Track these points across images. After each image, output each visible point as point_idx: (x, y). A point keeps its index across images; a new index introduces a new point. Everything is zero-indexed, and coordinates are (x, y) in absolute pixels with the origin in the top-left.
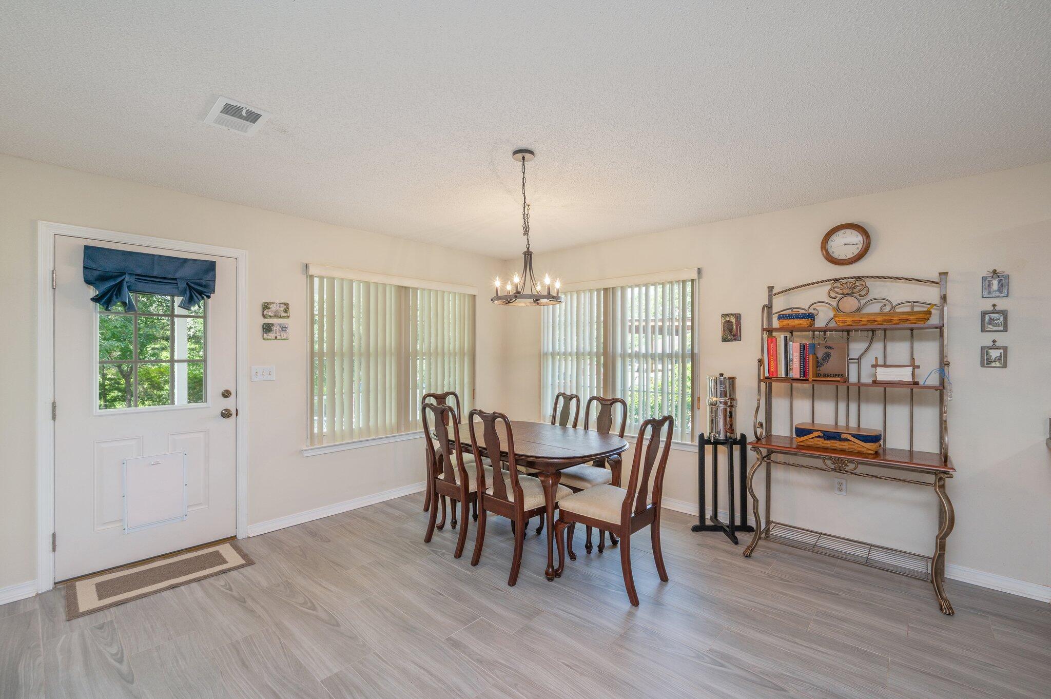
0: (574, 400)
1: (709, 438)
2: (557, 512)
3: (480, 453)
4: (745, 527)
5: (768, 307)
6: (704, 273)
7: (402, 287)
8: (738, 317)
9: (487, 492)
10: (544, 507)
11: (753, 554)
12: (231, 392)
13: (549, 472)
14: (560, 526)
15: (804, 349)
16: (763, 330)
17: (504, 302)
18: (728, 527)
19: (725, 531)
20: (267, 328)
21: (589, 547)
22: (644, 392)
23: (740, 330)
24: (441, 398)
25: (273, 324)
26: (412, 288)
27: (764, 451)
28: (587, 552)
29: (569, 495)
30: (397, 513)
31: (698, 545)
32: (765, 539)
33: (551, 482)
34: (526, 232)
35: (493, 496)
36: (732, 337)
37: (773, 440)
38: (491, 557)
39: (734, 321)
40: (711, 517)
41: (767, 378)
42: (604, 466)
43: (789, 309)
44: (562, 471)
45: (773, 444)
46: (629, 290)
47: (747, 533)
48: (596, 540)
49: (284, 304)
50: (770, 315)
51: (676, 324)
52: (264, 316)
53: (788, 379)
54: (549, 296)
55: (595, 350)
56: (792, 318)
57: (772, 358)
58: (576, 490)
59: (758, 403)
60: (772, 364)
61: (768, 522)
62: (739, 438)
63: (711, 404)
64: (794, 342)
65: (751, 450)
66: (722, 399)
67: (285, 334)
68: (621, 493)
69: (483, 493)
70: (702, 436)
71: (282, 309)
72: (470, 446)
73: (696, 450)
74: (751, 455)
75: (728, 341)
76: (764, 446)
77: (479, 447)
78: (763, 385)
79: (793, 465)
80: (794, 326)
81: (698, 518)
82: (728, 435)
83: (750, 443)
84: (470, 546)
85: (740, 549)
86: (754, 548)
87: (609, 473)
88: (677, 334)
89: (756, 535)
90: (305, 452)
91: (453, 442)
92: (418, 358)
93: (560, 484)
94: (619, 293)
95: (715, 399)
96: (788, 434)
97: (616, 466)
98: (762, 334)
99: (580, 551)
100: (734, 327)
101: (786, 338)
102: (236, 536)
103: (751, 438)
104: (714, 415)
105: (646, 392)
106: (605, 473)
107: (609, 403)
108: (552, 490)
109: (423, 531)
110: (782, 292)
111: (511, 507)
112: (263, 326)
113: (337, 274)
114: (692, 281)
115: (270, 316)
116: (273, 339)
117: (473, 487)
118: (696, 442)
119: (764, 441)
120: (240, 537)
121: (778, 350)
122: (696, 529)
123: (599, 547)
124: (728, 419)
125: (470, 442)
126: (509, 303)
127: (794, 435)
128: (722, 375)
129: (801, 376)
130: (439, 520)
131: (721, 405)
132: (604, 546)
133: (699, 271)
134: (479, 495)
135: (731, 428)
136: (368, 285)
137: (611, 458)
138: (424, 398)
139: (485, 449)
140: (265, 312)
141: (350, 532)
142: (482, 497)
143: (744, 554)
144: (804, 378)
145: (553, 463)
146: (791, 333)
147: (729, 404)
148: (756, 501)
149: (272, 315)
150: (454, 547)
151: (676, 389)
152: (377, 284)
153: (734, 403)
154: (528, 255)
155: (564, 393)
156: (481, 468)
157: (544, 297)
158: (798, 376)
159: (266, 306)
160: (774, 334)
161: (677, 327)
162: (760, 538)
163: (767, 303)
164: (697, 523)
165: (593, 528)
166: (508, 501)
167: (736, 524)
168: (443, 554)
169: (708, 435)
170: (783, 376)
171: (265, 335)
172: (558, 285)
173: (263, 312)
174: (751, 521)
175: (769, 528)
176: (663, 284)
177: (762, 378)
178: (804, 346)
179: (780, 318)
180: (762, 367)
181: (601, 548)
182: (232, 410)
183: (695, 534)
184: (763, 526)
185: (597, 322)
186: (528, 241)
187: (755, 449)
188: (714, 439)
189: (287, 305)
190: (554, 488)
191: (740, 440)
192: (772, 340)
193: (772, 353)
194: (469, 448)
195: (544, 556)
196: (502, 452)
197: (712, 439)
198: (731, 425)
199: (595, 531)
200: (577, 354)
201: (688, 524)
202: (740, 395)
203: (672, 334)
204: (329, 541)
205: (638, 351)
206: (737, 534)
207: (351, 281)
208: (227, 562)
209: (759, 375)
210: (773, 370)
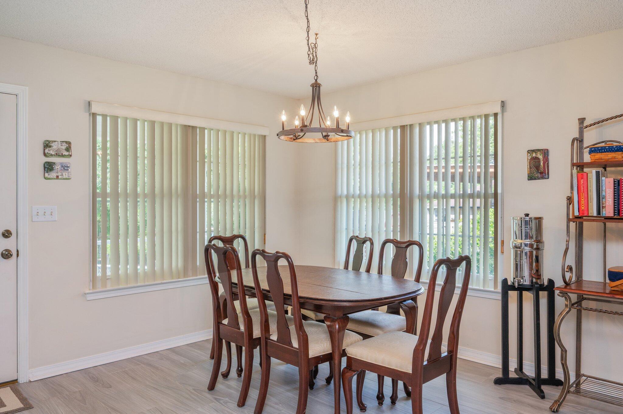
0: (368, 243)
1: (513, 283)
2: (344, 360)
3: (264, 296)
4: (552, 381)
5: (580, 140)
6: (508, 106)
7: (189, 126)
8: (545, 153)
9: (271, 338)
10: (331, 353)
11: (561, 410)
12: (12, 232)
13: (336, 317)
14: (348, 374)
15: (619, 185)
16: (573, 165)
17: (291, 138)
18: (534, 380)
19: (530, 384)
20: (49, 167)
21: (380, 398)
22: (443, 235)
23: (548, 167)
24: (228, 241)
25: (54, 163)
26: (200, 128)
27: (574, 298)
28: (379, 403)
29: (358, 341)
30: (182, 360)
31: (500, 398)
32: (573, 393)
33: (337, 326)
34: (313, 61)
35: (277, 342)
36: (539, 175)
37: (584, 285)
38: (276, 406)
39: (541, 157)
40: (516, 371)
41: (577, 217)
42: (398, 313)
43: (603, 142)
44: (350, 316)
45: (584, 289)
46: (428, 127)
47: (555, 387)
48: (388, 391)
49: (66, 142)
50: (581, 149)
51: (478, 170)
52: (45, 155)
53: (600, 218)
54: (338, 130)
55: (392, 192)
56: (605, 152)
57: (583, 196)
58: (366, 337)
59: (567, 245)
60: (583, 202)
61: (578, 375)
62: (546, 283)
63: (516, 247)
64: (607, 177)
65: (558, 295)
66: (528, 242)
67: (67, 173)
68: (413, 340)
69: (267, 338)
70: (505, 281)
71: (64, 147)
72: (254, 289)
73: (499, 297)
74: (560, 302)
75: (535, 179)
76: (573, 291)
77: (263, 290)
78: (573, 225)
79: (606, 312)
80: (607, 161)
81: (501, 370)
82: (534, 280)
83: (558, 288)
84: (254, 394)
85: (547, 404)
86: (561, 403)
87: (404, 320)
88: (479, 182)
89: (563, 389)
90: (87, 295)
91: (236, 284)
92: (206, 200)
93: (347, 329)
94: (417, 130)
95: (519, 241)
96: (602, 280)
97: (411, 312)
98: (572, 170)
99: (371, 402)
100: (542, 164)
101: (598, 173)
102: (17, 380)
103: (559, 283)
104: (518, 258)
105: (446, 235)
106: (400, 319)
107: (404, 245)
108: (338, 335)
109: (207, 379)
110: (594, 124)
111: (295, 353)
112: (44, 165)
113: (121, 112)
114: (496, 115)
115: (52, 155)
116: (55, 179)
117: (257, 333)
118: (499, 289)
119: (573, 286)
120: (21, 381)
121: (589, 187)
122: (498, 382)
123: (391, 398)
124: (534, 264)
125: (253, 285)
126: (296, 139)
127: (608, 281)
128: (527, 215)
129: (615, 215)
130: (223, 368)
131: (526, 248)
132: (397, 397)
133: (503, 104)
134: (263, 342)
135: (538, 274)
136: (152, 124)
137: (405, 303)
138: (210, 241)
139: (268, 291)
140: (46, 151)
141: (133, 378)
142: (266, 343)
143: (551, 408)
144: (619, 217)
145: (340, 306)
146: (605, 168)
147: (535, 247)
148: (564, 351)
149: (53, 153)
150: (237, 395)
151: (477, 233)
152: (162, 124)
153: (540, 246)
154: (316, 86)
155: (357, 237)
156: (265, 312)
157: (332, 130)
158: (611, 214)
159: (47, 145)
160: (585, 170)
161: (479, 174)
162: (568, 392)
163: (577, 135)
164: (500, 375)
165: (385, 377)
166: (292, 347)
167: (542, 377)
168: (226, 403)
169: (512, 281)
170: (595, 214)
171: (46, 175)
172: (348, 119)
173: (44, 150)
174: (559, 375)
175: (579, 381)
176: (464, 119)
177: (571, 217)
178: (619, 181)
179: (591, 152)
180: (571, 206)
181: (394, 399)
182: (12, 251)
183: (498, 387)
184: (573, 379)
185: (393, 162)
186: (316, 73)
187: (564, 294)
188: (519, 285)
189: (69, 143)
190: (341, 333)
191: (547, 286)
192: (582, 177)
193: (582, 190)
194: (253, 291)
195: (332, 407)
196: (285, 295)
197: (516, 285)
198: (537, 271)
199: (388, 381)
200: (373, 196)
201: (491, 377)
202: (547, 237)
203: (473, 182)
204: (111, 387)
205: (437, 192)
206: (543, 387)
207: (135, 121)
208: (5, 406)
209: (568, 214)
210: (583, 208)
